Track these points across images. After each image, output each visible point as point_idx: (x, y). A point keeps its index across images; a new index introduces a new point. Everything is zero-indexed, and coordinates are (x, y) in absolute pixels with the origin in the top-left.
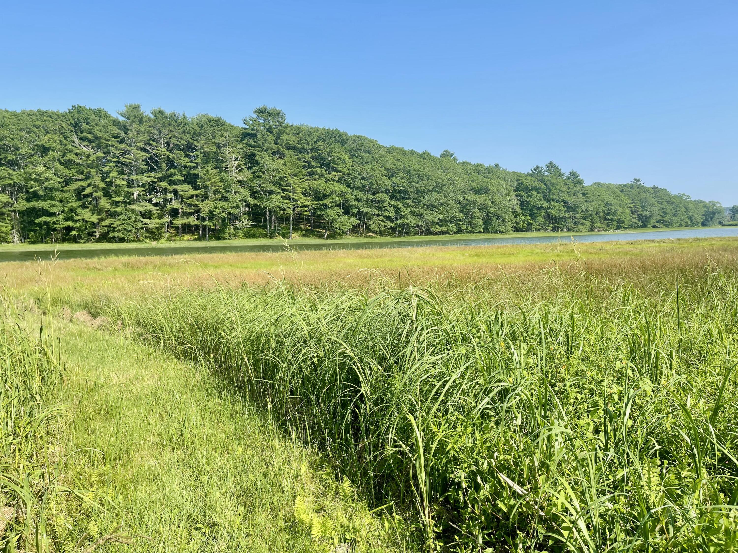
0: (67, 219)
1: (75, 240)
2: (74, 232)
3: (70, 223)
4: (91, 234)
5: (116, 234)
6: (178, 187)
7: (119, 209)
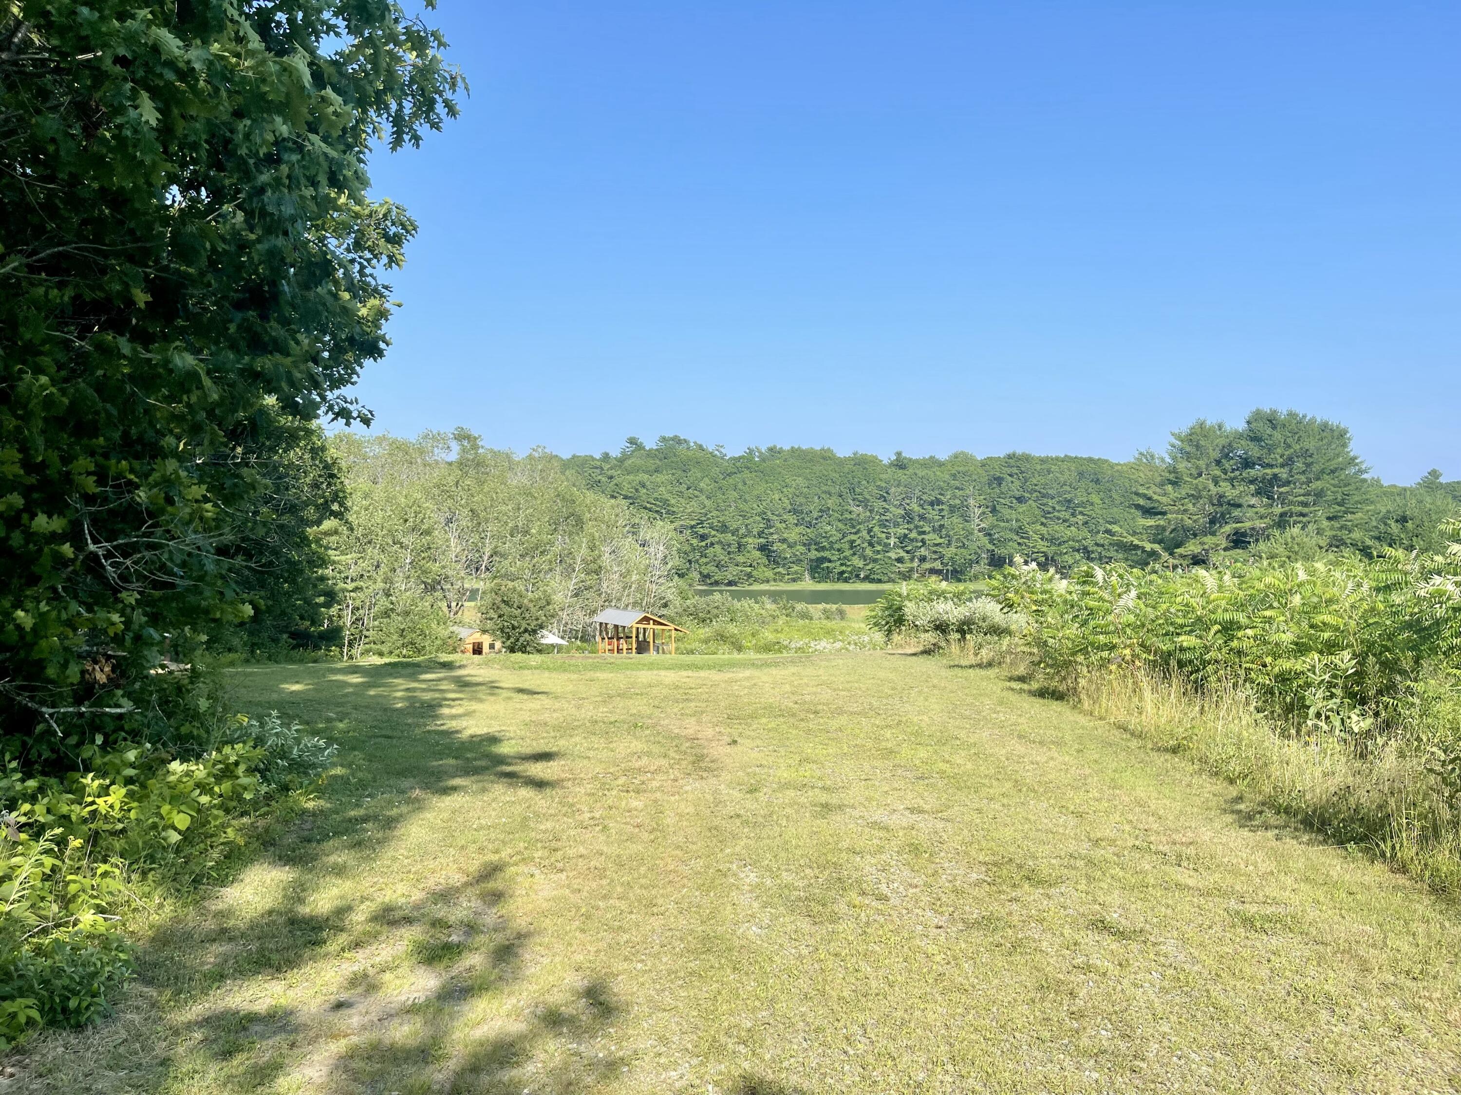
0: (842, 565)
1: (846, 580)
2: (846, 575)
3: (844, 568)
4: (857, 576)
5: (876, 577)
6: (926, 537)
7: (879, 556)
